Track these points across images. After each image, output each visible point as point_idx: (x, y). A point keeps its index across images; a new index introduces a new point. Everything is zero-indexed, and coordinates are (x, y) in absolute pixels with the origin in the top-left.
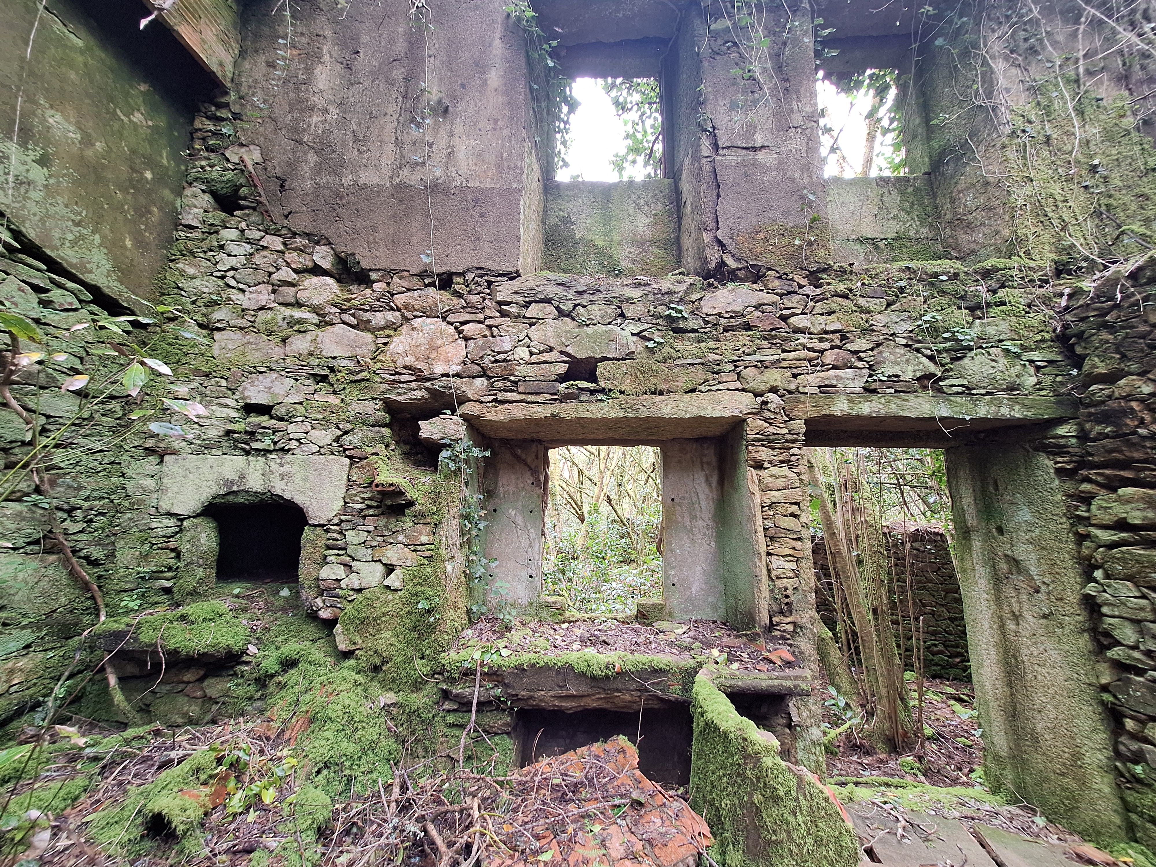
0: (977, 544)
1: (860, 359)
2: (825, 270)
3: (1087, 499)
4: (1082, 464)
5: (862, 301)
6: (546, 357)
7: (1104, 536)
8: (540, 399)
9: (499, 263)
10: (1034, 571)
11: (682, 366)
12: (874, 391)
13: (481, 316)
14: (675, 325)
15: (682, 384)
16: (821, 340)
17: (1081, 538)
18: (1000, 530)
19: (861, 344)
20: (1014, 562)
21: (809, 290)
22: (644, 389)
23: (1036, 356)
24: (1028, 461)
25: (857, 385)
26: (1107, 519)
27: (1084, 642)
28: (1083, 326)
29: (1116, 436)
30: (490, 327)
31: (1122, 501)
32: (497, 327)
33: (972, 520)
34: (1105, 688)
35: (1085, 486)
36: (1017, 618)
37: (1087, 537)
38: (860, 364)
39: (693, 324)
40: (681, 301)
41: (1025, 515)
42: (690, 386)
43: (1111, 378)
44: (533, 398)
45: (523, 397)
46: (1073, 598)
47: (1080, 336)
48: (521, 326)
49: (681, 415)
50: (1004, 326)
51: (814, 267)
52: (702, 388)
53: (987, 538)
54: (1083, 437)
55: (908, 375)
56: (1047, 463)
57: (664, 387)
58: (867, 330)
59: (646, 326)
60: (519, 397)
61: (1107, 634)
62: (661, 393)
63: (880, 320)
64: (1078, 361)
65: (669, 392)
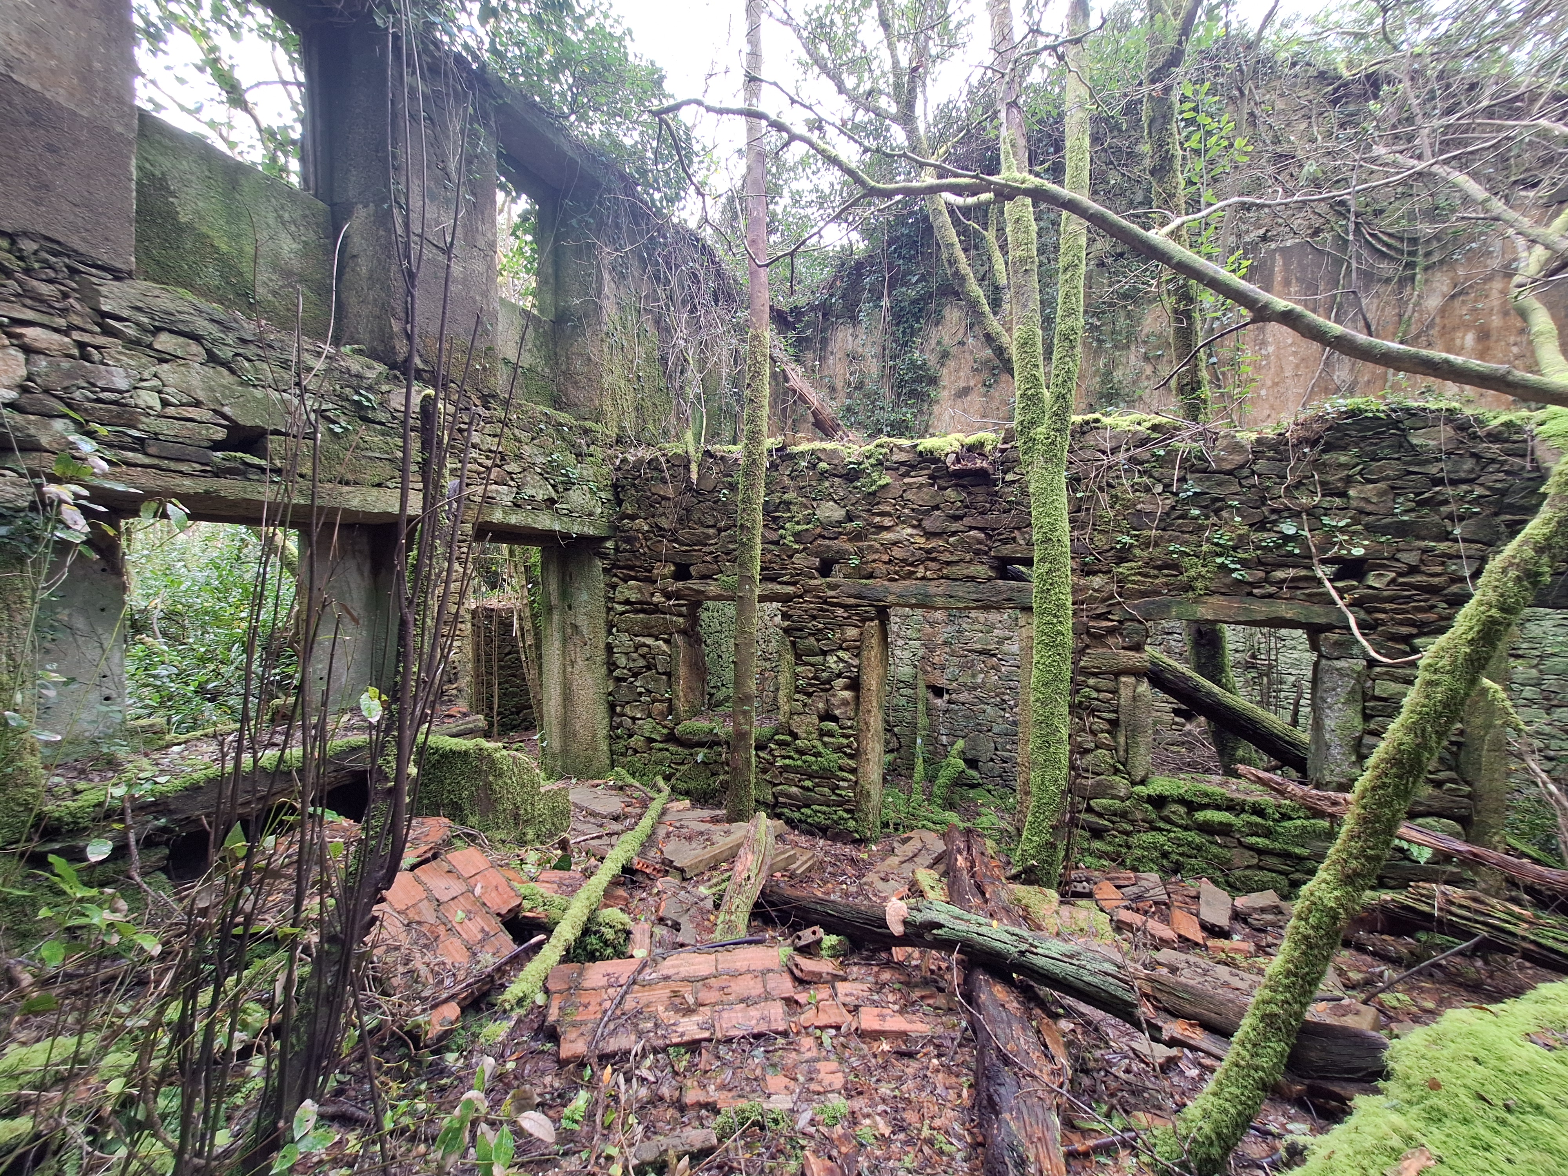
0: (556, 617)
1: (512, 479)
2: (493, 397)
3: (614, 587)
4: (614, 566)
5: (516, 431)
6: (192, 412)
7: (619, 608)
8: (184, 467)
9: (95, 247)
10: (585, 632)
11: (370, 458)
12: (519, 506)
13: (62, 322)
14: (363, 413)
15: (369, 476)
16: (488, 457)
17: (609, 610)
18: (570, 608)
19: (513, 467)
20: (575, 627)
21: (481, 410)
22: (329, 476)
23: (603, 495)
24: (590, 561)
25: (507, 500)
26: (622, 598)
27: (604, 670)
28: (625, 482)
29: (631, 551)
30: (81, 345)
31: (630, 588)
32: (96, 348)
33: (554, 601)
34: (610, 694)
35: (615, 579)
36: (573, 663)
37: (612, 609)
38: (512, 483)
39: (382, 416)
40: (369, 389)
41: (584, 597)
42: (376, 480)
43: (633, 518)
44: (173, 465)
45: (156, 461)
46: (602, 646)
47: (623, 487)
48: (144, 360)
49: (369, 508)
50: (591, 472)
51: (486, 392)
52: (389, 484)
53: (563, 613)
54: (617, 549)
55: (539, 498)
56: (599, 563)
57: (350, 477)
58: (519, 457)
59: (330, 406)
60: (147, 461)
61: (614, 664)
62: (347, 483)
63: (527, 450)
64: (620, 503)
65: (356, 483)
